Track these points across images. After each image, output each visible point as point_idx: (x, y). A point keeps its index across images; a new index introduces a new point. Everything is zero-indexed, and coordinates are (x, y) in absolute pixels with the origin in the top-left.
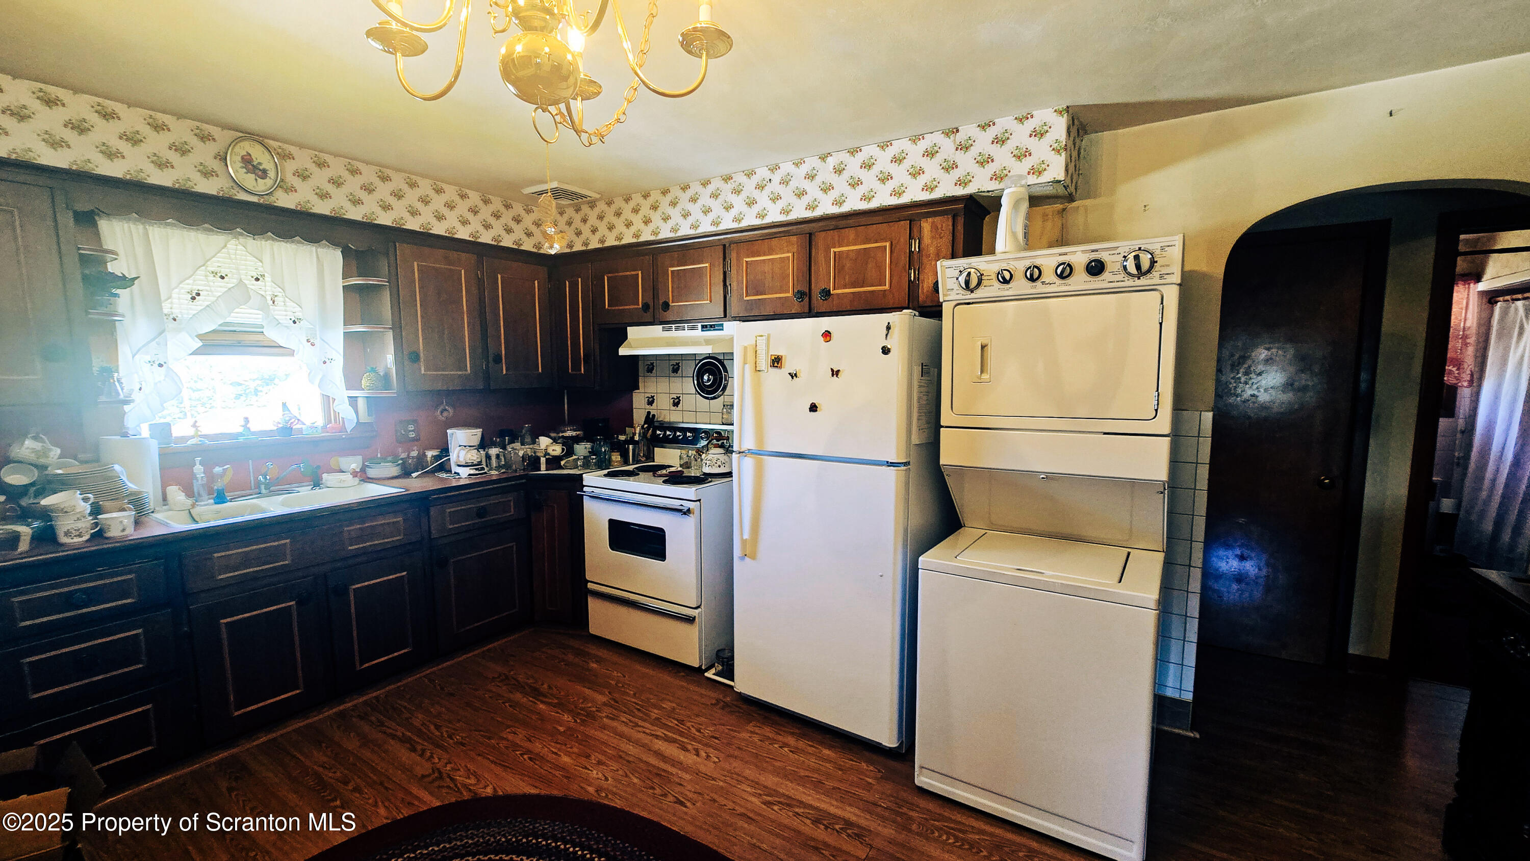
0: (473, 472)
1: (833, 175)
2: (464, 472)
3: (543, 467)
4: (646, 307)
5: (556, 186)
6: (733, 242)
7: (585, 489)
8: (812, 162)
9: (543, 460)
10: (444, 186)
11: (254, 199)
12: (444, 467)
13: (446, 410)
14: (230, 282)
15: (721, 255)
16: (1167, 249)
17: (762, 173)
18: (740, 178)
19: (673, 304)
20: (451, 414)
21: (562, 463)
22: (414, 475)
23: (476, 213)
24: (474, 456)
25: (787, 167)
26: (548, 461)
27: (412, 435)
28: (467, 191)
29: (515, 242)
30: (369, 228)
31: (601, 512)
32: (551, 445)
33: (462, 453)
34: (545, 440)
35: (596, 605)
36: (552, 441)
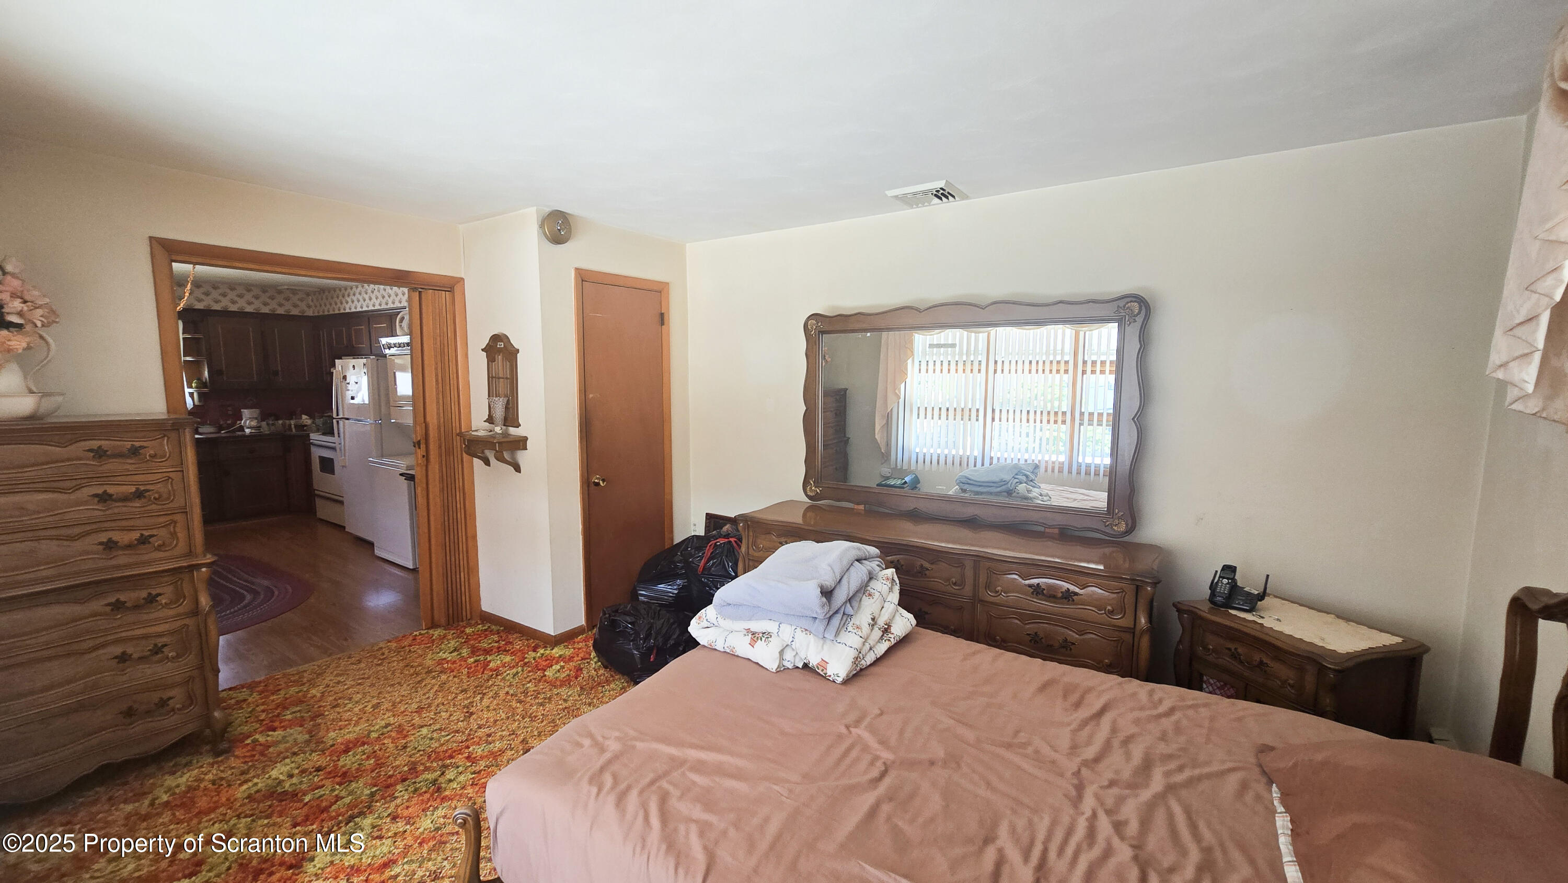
0: (254, 431)
2: (248, 431)
3: (293, 430)
7: (311, 441)
12: (242, 428)
13: (251, 400)
20: (256, 401)
21: (306, 428)
22: (222, 432)
24: (254, 424)
26: (296, 427)
27: (230, 412)
29: (300, 312)
31: (316, 453)
32: (306, 419)
33: (248, 422)
34: (304, 417)
35: (319, 502)
36: (308, 417)
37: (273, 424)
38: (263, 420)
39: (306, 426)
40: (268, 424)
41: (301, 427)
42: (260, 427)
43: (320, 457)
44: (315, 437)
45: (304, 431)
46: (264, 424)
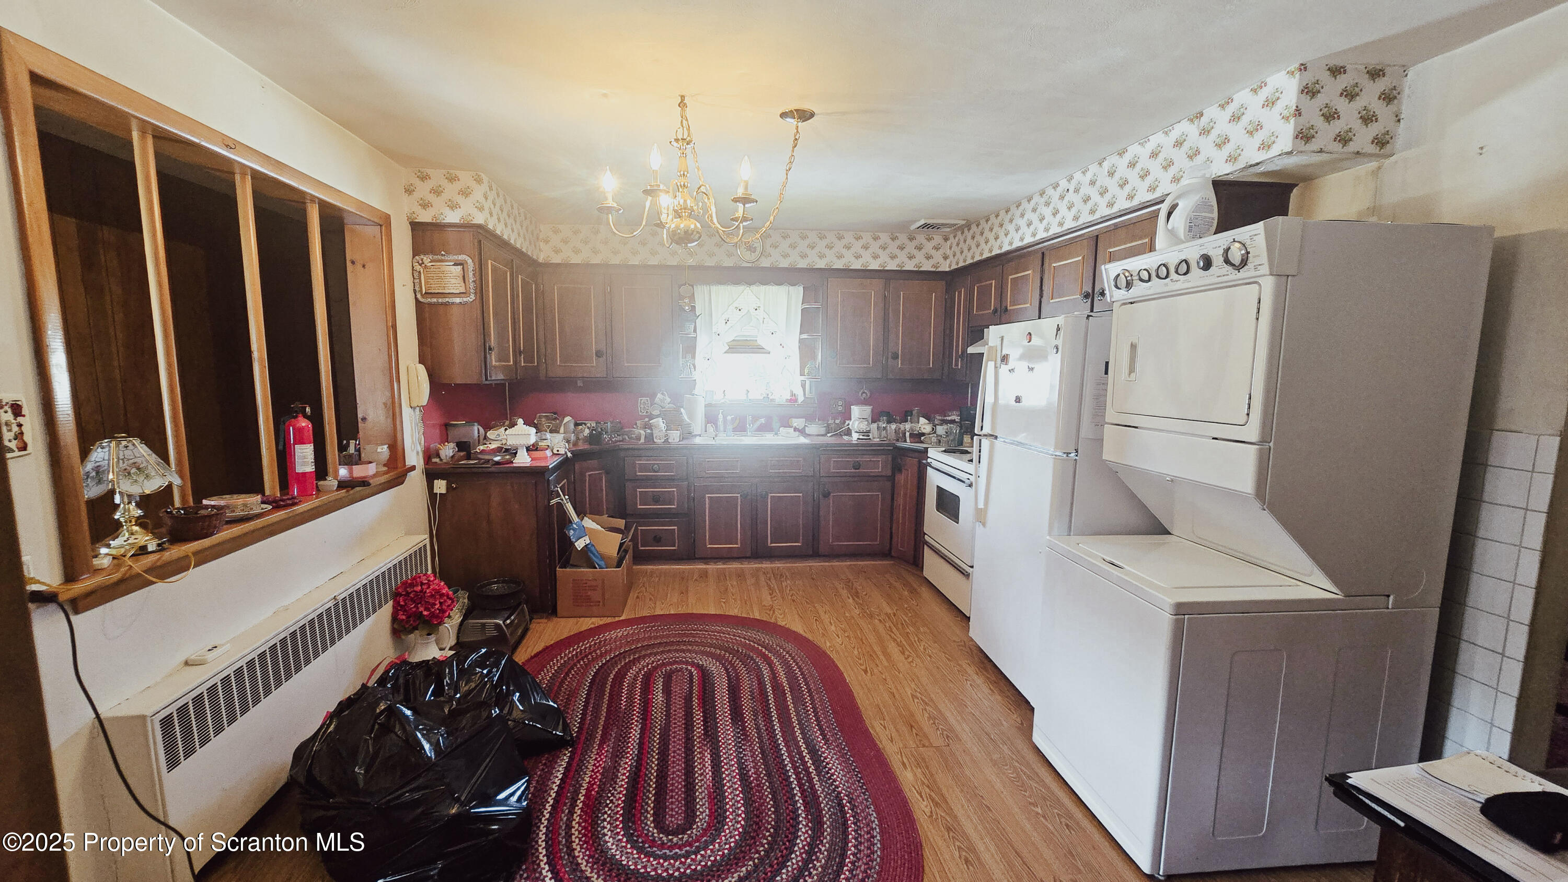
0: (861, 437)
1: (1108, 178)
2: (855, 436)
3: (908, 440)
4: (995, 311)
5: (924, 223)
6: (1048, 248)
7: (929, 460)
8: (1093, 168)
9: (908, 434)
10: (862, 234)
11: (750, 265)
12: (849, 432)
13: (864, 393)
14: (744, 312)
15: (1040, 263)
16: (1255, 238)
17: (1064, 184)
18: (1050, 191)
19: (1011, 308)
20: (869, 395)
21: (922, 438)
22: (829, 435)
23: (885, 249)
24: (864, 426)
25: (1078, 176)
26: (911, 435)
27: (840, 409)
28: (879, 234)
29: (933, 266)
30: (811, 270)
31: (934, 479)
32: (925, 424)
33: (857, 423)
34: (922, 420)
35: (928, 556)
36: (927, 422)
37: (885, 428)
38: (873, 421)
39: (923, 434)
40: (878, 428)
41: (918, 436)
42: (869, 432)
43: (940, 491)
44: (935, 455)
45: (922, 442)
46: (875, 425)
